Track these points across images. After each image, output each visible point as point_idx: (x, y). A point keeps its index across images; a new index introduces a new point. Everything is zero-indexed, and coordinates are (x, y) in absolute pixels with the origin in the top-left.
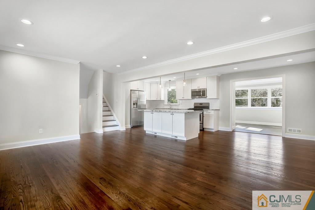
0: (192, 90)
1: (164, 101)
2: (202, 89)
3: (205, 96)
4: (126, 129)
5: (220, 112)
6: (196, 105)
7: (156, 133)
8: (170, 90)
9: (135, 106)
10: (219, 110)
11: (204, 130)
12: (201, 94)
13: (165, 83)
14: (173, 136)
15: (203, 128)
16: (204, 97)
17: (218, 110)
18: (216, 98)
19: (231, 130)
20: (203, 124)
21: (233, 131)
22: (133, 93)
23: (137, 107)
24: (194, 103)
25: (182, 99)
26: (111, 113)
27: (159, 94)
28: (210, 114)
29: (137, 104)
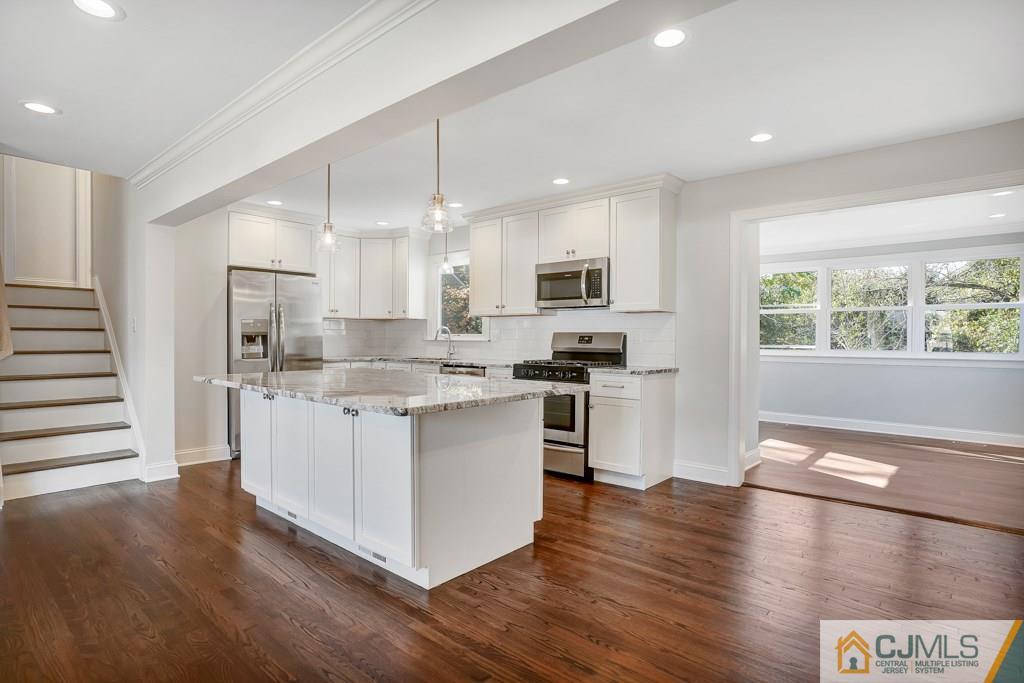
0: (538, 266)
1: (425, 321)
2: (585, 261)
3: (599, 296)
4: (181, 470)
5: (680, 385)
6: (563, 346)
7: (295, 517)
8: (448, 268)
9: (258, 348)
10: (676, 370)
11: (597, 478)
12: (583, 286)
13: (430, 241)
14: (368, 552)
15: (589, 472)
16: (596, 302)
17: (670, 371)
18: (657, 308)
19: (735, 480)
20: (586, 446)
21: (746, 485)
22: (241, 285)
23: (265, 355)
24: (554, 334)
25: (497, 312)
26: (118, 386)
27: (397, 289)
28: (625, 393)
29: (265, 338)
